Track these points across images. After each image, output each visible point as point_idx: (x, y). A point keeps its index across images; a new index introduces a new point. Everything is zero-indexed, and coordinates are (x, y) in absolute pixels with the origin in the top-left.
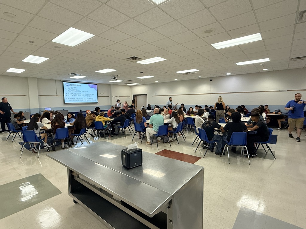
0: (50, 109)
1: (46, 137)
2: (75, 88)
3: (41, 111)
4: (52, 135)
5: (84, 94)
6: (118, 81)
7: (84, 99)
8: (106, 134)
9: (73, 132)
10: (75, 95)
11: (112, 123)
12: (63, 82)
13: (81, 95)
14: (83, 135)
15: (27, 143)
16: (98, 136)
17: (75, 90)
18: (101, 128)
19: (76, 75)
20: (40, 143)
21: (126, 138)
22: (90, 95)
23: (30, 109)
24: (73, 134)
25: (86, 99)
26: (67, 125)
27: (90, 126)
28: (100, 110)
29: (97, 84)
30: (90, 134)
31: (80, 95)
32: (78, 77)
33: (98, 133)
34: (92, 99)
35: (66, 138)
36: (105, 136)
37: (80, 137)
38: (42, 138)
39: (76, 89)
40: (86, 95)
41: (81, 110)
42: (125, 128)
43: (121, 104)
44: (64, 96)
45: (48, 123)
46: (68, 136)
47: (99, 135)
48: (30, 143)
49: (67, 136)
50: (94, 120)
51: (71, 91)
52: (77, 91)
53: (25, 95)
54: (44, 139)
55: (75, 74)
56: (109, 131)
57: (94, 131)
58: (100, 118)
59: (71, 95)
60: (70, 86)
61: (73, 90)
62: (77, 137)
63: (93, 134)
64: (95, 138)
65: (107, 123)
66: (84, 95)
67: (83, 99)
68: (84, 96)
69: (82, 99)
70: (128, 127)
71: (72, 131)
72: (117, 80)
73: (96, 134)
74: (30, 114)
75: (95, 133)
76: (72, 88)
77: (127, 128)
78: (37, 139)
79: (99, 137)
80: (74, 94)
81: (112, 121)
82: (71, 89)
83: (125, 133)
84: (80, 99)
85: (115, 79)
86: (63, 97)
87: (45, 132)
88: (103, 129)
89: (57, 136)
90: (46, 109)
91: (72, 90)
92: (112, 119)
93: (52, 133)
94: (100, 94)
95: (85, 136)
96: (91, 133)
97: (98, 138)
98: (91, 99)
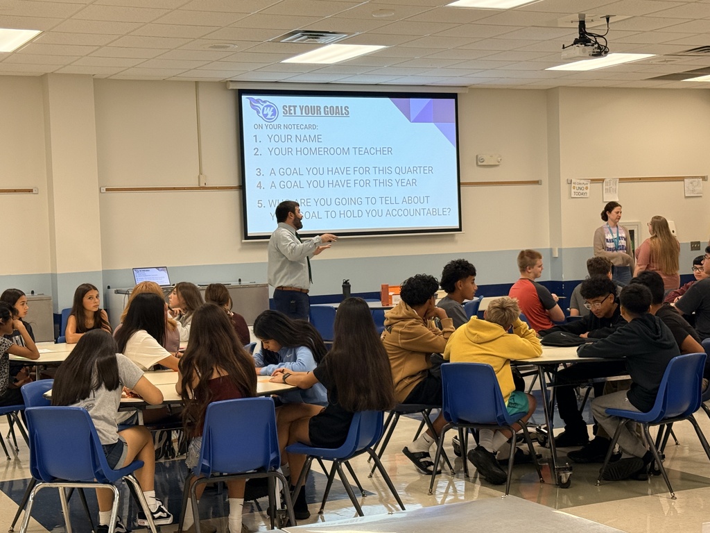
0: (164, 274)
1: (148, 458)
2: (312, 133)
3: (112, 290)
4: (176, 446)
5: (367, 170)
6: (613, 59)
7: (371, 207)
8: (525, 460)
9: (304, 432)
10: (311, 178)
11: (566, 378)
12: (242, 92)
13: (352, 177)
14: (367, 455)
15: (47, 485)
16: (466, 470)
17: (314, 145)
18: (487, 414)
19: (321, 40)
20: (117, 492)
21: (676, 503)
22: (410, 176)
23: (54, 277)
24: (301, 443)
25: (379, 206)
26: (266, 383)
27: (408, 401)
28: (481, 279)
29: (454, 96)
30: (406, 451)
31: (343, 177)
32: (331, 54)
33: (460, 449)
34: (419, 206)
35: (260, 470)
36: (512, 474)
37: (343, 466)
38: (126, 458)
39: (317, 138)
40: (382, 177)
41: (346, 286)
42: (665, 421)
43: (632, 233)
44: (242, 187)
45: (158, 368)
46: (272, 457)
47: (471, 467)
48: (61, 486)
49: (267, 456)
50: (435, 358)
51: (289, 151)
52: (327, 151)
53: (30, 191)
54: (137, 463)
55: (315, 36)
56: (543, 444)
57: (436, 434)
58: (486, 335)
59: (286, 178)
60: (281, 119)
61: (300, 145)
62: (328, 464)
63: (427, 455)
64: (442, 483)
65: (528, 380)
66: (365, 177)
67: (364, 207)
68: (367, 183)
69: (355, 208)
70: (687, 415)
71: (294, 424)
72: (601, 52)
73: (452, 456)
74: (56, 305)
75: (441, 452)
76: (293, 132)
77: (681, 428)
78: (104, 467)
79: (467, 476)
80: (304, 171)
81: (561, 368)
82: (288, 138)
83: (666, 464)
84: (342, 208)
85: (590, 49)
86: (235, 194)
87: (141, 423)
88: (500, 424)
89: (208, 452)
90: (141, 279)
91: (295, 145)
92: (570, 354)
93: (175, 436)
94: (480, 163)
95: (378, 464)
96: (413, 449)
97: (460, 485)
98: (412, 207)
